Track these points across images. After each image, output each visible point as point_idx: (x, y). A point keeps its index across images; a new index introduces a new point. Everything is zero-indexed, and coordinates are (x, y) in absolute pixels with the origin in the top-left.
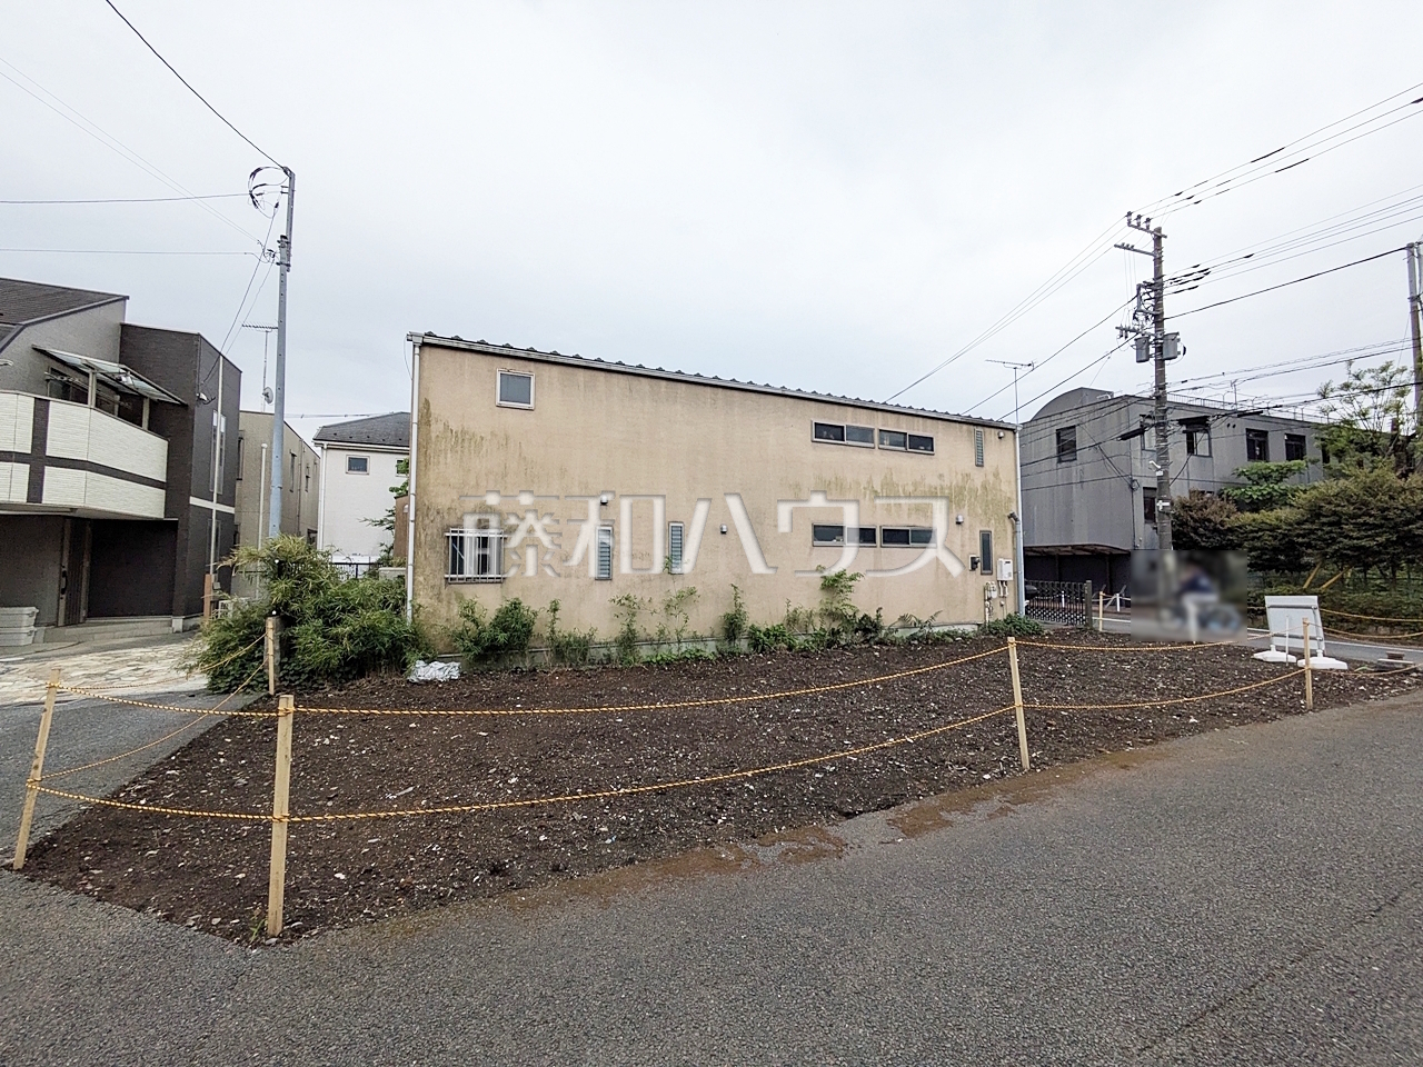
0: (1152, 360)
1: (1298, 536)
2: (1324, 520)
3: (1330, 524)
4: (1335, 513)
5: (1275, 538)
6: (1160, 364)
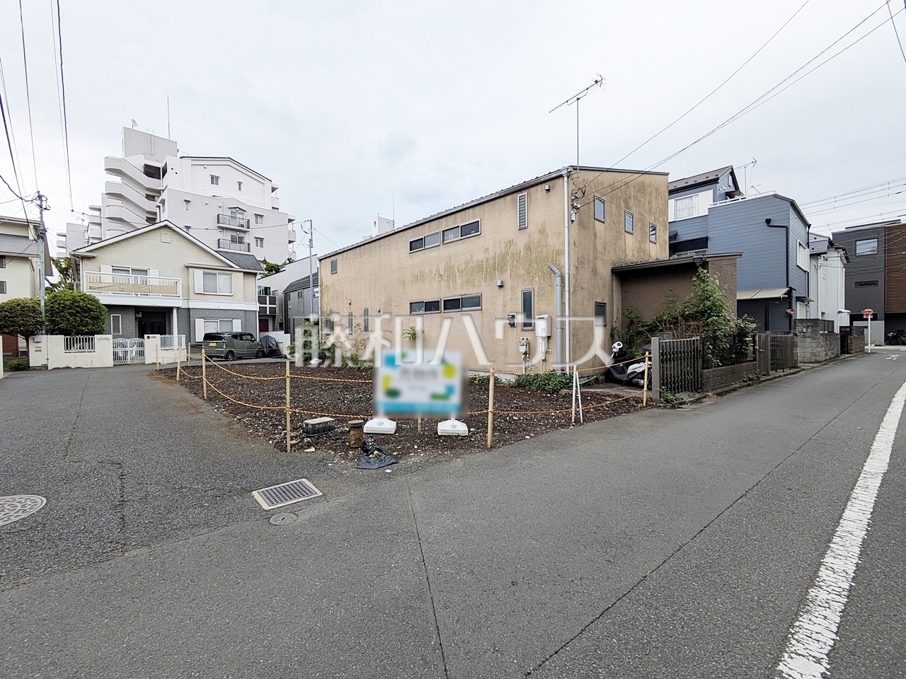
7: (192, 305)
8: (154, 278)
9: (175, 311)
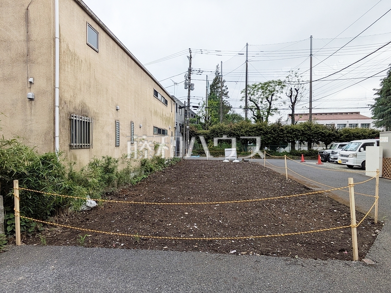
0: (188, 89)
1: (211, 136)
2: (215, 133)
3: (216, 134)
4: (217, 132)
5: (206, 136)
6: (189, 91)
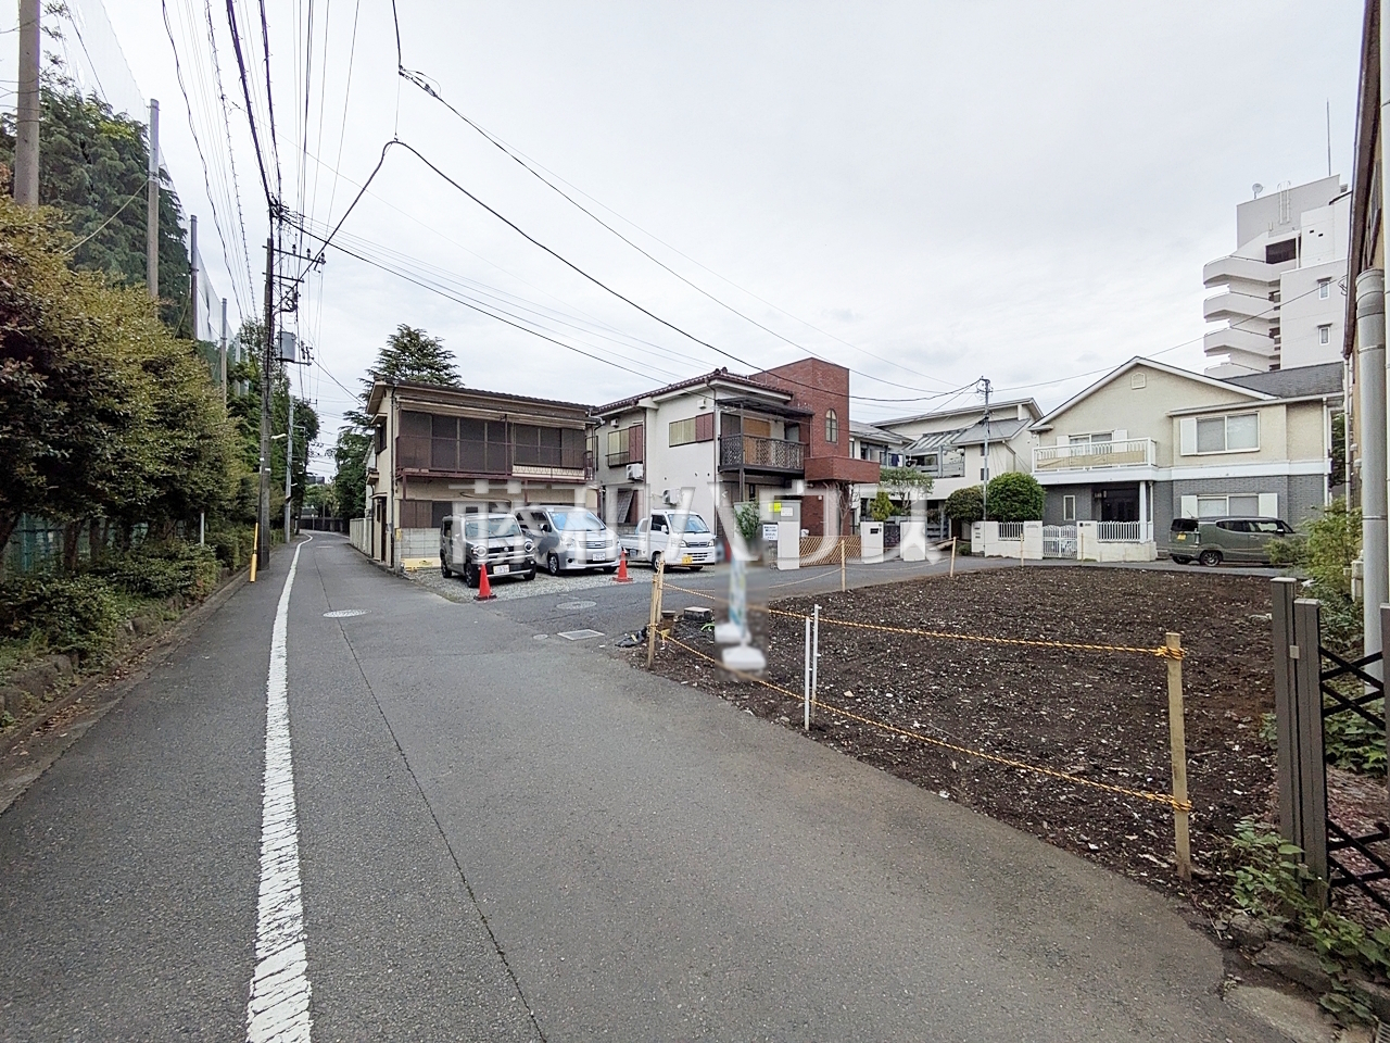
7: (1176, 474)
8: (1120, 443)
9: (1143, 488)
